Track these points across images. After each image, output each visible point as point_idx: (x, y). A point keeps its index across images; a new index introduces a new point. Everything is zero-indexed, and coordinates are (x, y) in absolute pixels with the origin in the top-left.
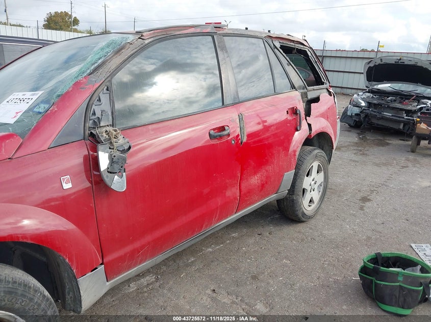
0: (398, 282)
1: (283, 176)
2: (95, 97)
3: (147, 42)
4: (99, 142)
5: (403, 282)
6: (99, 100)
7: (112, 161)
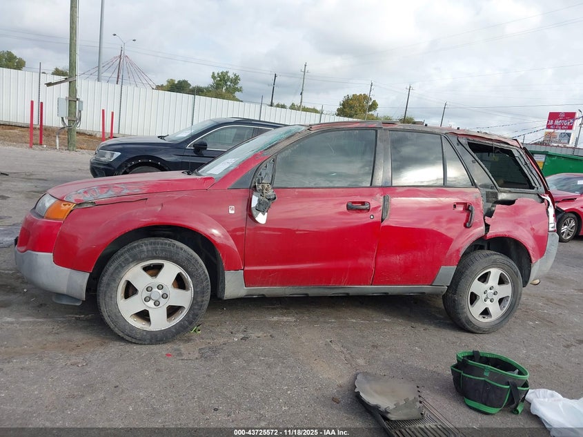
0: (484, 376)
1: (438, 268)
2: (264, 165)
3: (312, 132)
4: (256, 190)
5: (488, 378)
6: (266, 167)
7: (259, 203)
